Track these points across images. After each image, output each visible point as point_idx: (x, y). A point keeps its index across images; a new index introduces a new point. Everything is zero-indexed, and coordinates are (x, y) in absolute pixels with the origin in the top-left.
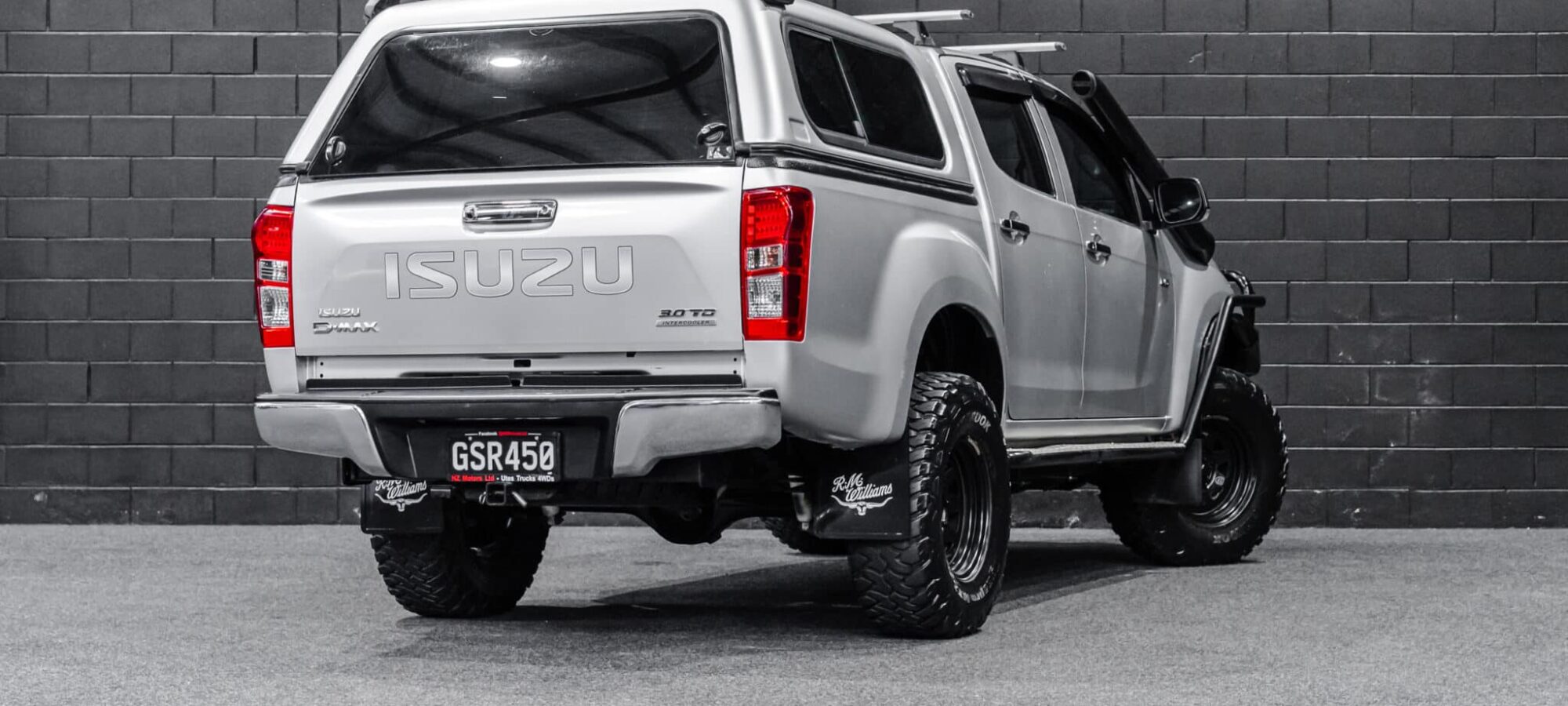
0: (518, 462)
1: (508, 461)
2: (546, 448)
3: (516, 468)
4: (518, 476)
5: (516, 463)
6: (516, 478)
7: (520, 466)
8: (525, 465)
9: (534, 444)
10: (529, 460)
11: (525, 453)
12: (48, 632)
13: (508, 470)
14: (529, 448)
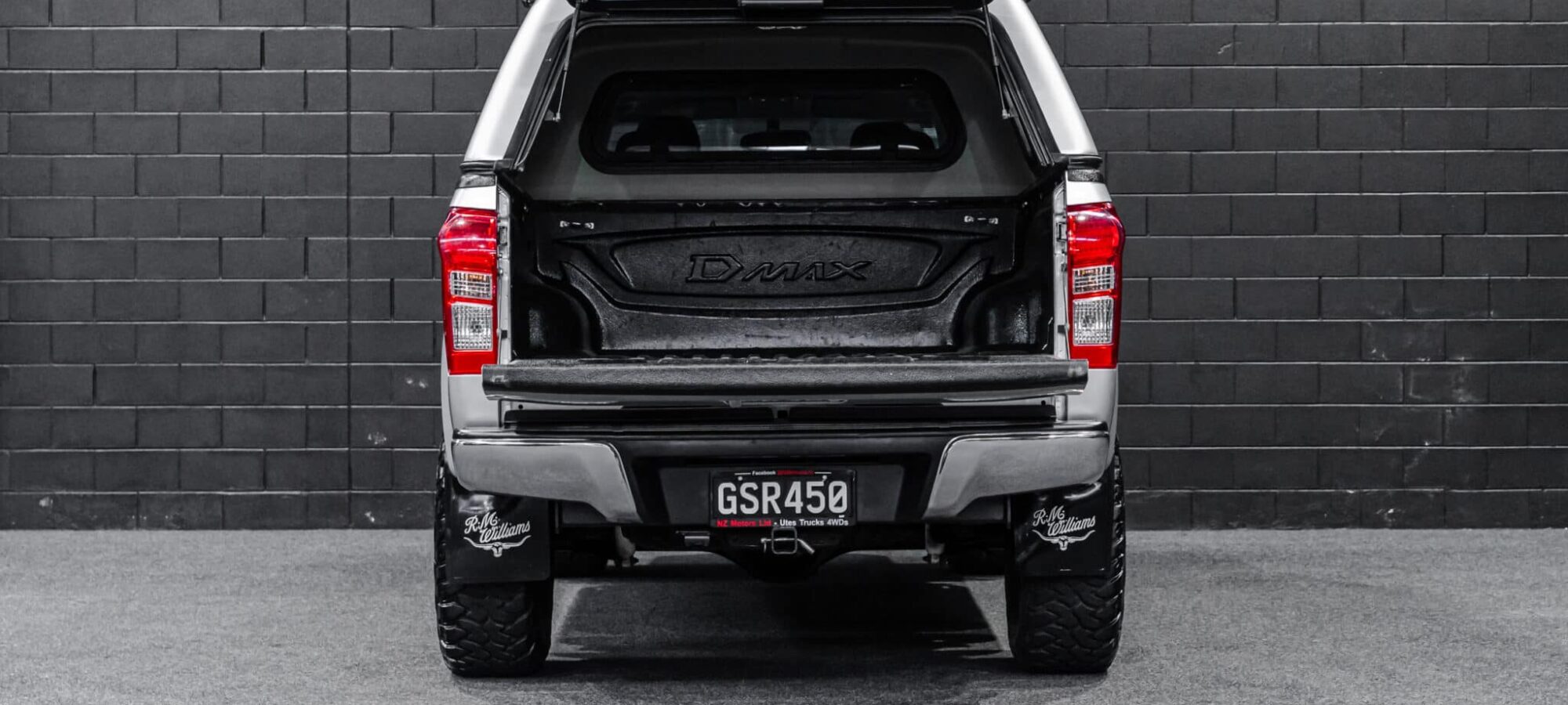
0: (802, 504)
1: (788, 503)
2: (837, 489)
3: (798, 511)
4: (802, 520)
5: (798, 505)
6: (798, 523)
7: (804, 509)
8: (810, 508)
9: (821, 484)
10: (815, 501)
11: (810, 494)
12: (35, 664)
13: (789, 513)
14: (814, 488)
